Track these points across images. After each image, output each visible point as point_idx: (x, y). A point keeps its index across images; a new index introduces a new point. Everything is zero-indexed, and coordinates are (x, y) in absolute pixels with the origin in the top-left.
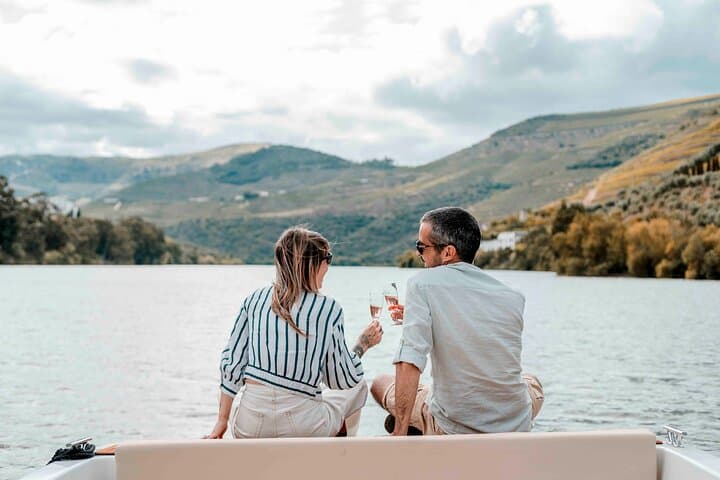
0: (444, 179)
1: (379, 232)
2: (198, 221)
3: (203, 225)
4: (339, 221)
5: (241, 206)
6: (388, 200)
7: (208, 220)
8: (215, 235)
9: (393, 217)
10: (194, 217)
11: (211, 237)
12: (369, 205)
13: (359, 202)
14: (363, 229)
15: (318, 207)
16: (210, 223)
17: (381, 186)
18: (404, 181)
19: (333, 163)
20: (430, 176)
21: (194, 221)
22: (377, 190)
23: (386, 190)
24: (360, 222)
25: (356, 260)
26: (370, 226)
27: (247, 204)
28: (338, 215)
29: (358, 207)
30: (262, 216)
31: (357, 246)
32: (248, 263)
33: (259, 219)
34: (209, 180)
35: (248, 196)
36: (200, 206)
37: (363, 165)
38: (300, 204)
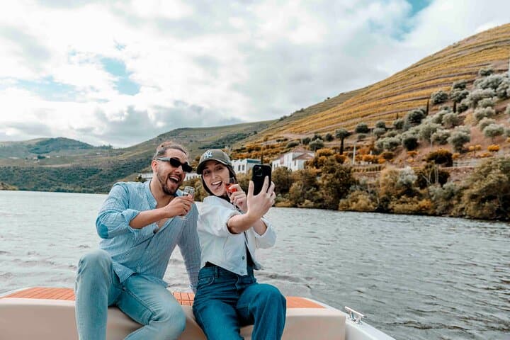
0: (137, 153)
1: (104, 177)
2: (9, 168)
3: (11, 170)
4: (85, 171)
5: (36, 162)
6: (109, 162)
7: (14, 167)
8: (17, 175)
9: (112, 169)
10: (7, 166)
11: (15, 176)
12: (100, 164)
13: (95, 163)
14: (96, 175)
15: (73, 163)
16: (15, 169)
17: (107, 156)
18: (117, 155)
19: (85, 146)
20: (130, 152)
21: (7, 167)
22: (104, 158)
23: (108, 158)
24: (95, 172)
25: (91, 190)
26: (100, 173)
27: (39, 161)
28: (84, 168)
29: (95, 165)
30: (43, 166)
31: (93, 183)
32: (35, 190)
33: (42, 168)
34: (25, 152)
35: (39, 158)
36: (14, 161)
37: (98, 148)
38: (66, 162)
